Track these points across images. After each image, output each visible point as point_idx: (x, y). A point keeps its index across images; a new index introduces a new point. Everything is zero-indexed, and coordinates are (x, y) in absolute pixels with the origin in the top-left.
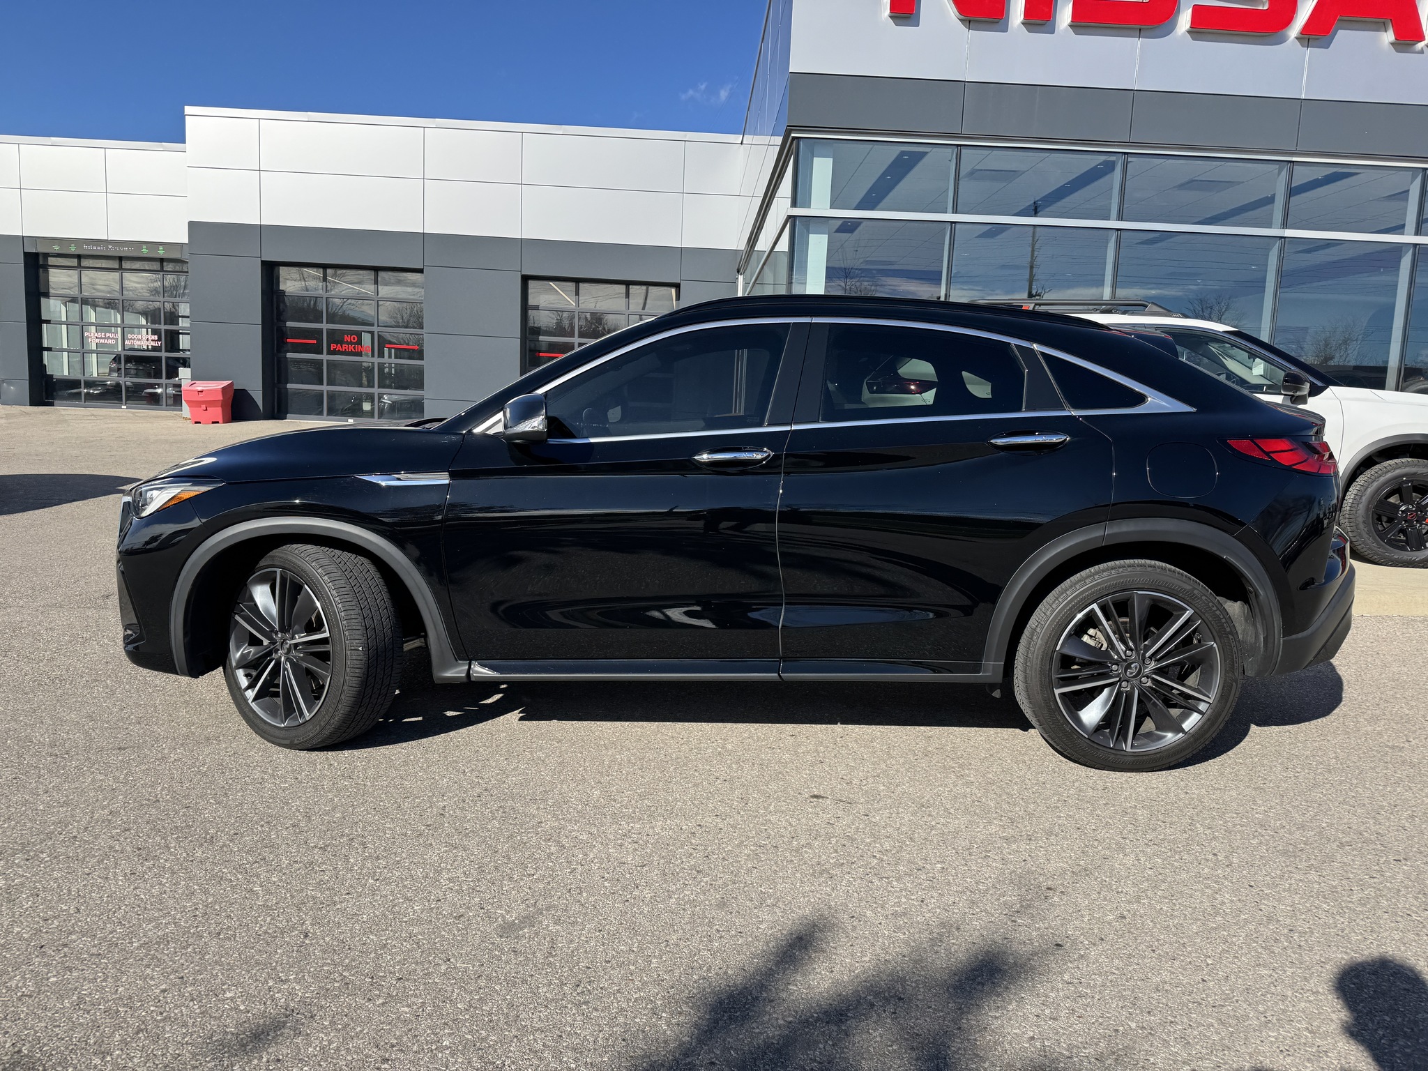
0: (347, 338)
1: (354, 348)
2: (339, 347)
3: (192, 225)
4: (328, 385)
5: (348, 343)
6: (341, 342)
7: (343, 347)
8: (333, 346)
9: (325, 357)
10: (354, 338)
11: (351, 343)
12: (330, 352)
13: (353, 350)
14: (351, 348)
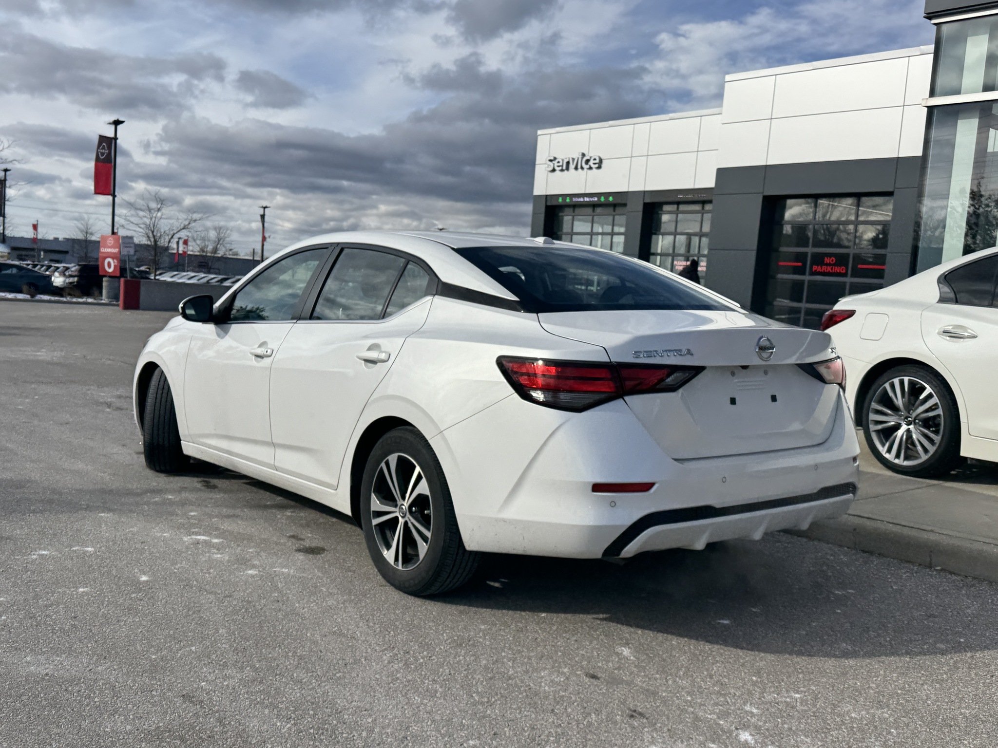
0: (827, 260)
1: (832, 268)
2: (819, 269)
3: (720, 171)
4: (807, 302)
5: (827, 265)
6: (822, 263)
7: (823, 269)
8: (815, 268)
9: (807, 278)
10: (832, 261)
11: (830, 264)
12: (813, 273)
13: (831, 271)
14: (829, 269)
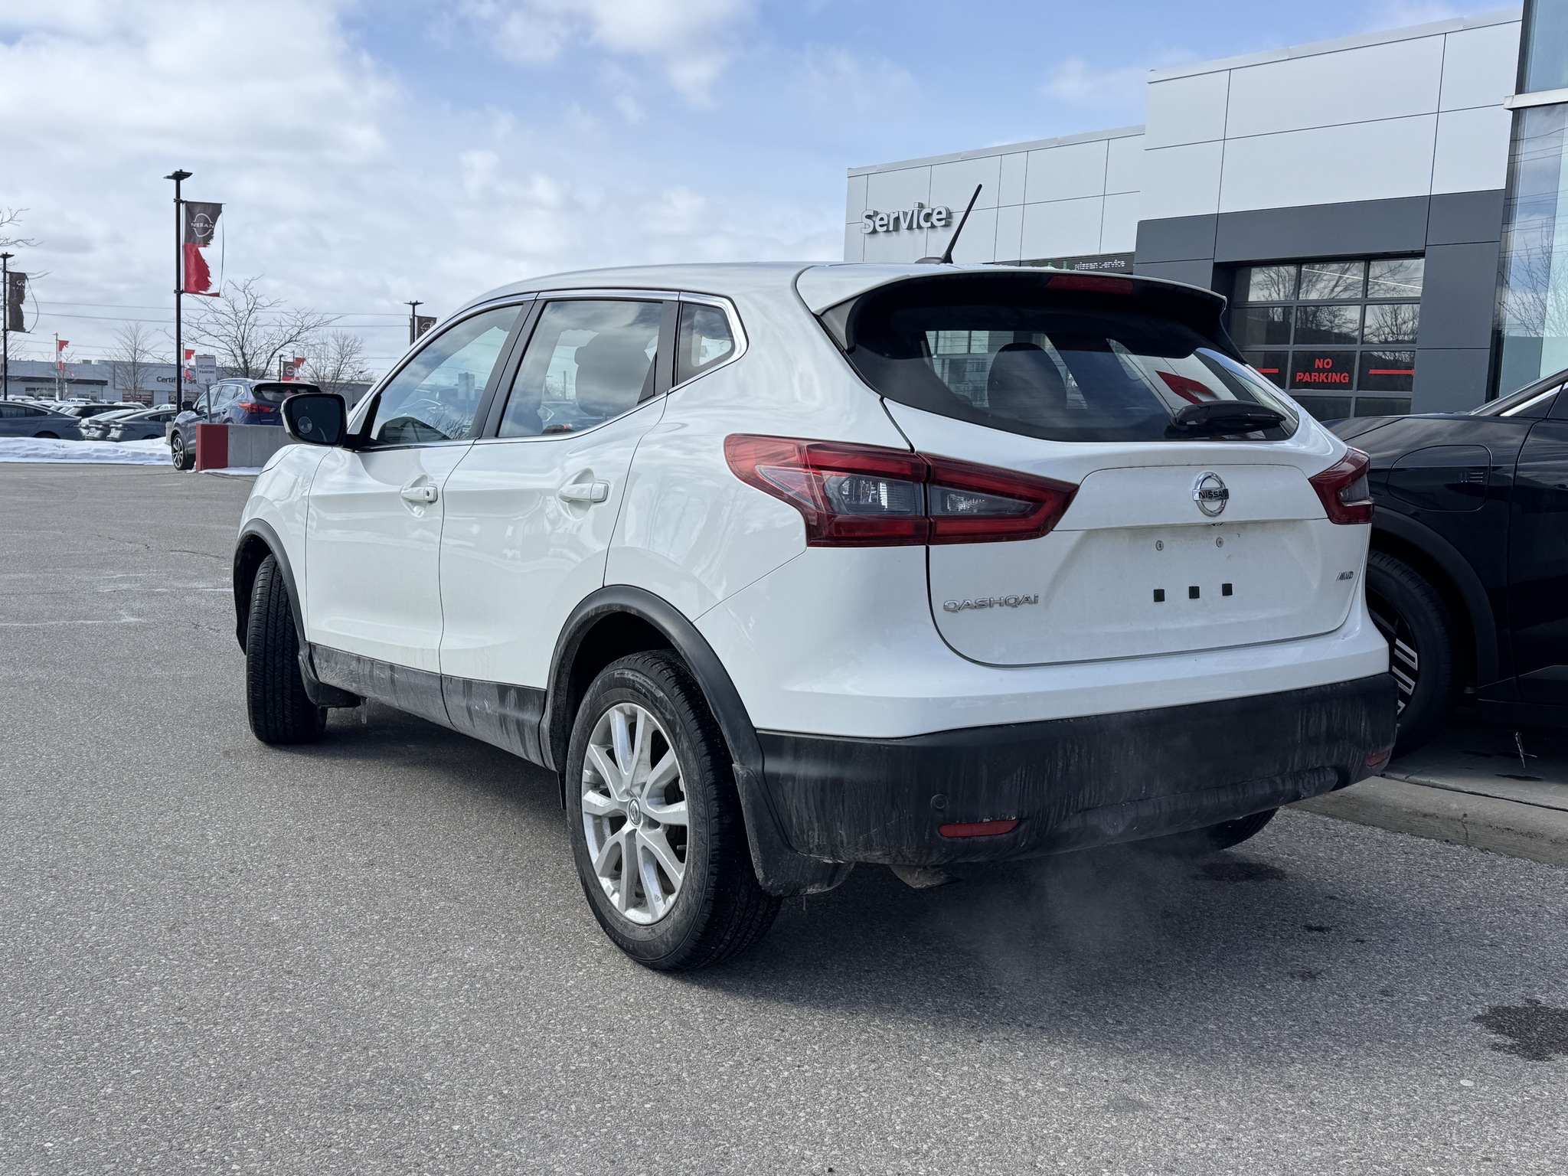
1: (1327, 376)
2: (1307, 378)
3: (1143, 226)
5: (1319, 371)
6: (1311, 370)
7: (1313, 376)
8: (1299, 376)
10: (1328, 364)
11: (1324, 370)
12: (1296, 385)
14: (1323, 376)
